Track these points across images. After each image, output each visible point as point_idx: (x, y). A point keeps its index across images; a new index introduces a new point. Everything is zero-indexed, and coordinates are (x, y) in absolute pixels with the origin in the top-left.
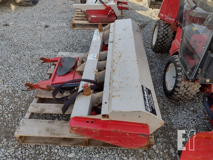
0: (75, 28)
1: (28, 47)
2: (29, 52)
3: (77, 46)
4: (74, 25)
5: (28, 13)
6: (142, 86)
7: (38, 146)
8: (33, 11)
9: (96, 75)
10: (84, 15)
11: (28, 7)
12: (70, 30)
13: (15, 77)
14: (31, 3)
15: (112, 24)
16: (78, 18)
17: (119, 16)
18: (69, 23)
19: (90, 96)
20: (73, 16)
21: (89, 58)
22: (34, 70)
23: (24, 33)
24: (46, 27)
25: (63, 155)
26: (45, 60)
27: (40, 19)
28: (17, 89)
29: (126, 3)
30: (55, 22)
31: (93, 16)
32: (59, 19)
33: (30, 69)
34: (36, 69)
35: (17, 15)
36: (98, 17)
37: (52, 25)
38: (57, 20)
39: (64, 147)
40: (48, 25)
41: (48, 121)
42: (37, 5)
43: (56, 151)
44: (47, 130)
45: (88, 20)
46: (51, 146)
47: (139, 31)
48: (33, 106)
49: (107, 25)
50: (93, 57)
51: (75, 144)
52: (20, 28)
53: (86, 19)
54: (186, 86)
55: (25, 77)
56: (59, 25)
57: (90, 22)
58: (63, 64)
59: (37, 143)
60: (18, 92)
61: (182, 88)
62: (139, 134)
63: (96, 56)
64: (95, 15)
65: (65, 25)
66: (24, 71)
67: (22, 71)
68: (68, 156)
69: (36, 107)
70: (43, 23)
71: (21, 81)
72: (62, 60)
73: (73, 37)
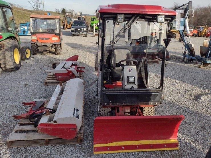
0: (47, 85)
1: (12, 98)
2: (13, 101)
3: (47, 96)
4: (46, 83)
5: (12, 76)
6: (75, 108)
7: (19, 147)
8: (15, 74)
9: (54, 107)
10: (54, 76)
11: (12, 72)
12: (43, 86)
13: (4, 116)
14: (15, 70)
15: (68, 81)
16: (49, 78)
17: (77, 76)
18: (43, 81)
19: (49, 116)
20: (46, 77)
21: (51, 100)
22: (17, 111)
23: (9, 90)
24: (26, 85)
25: (33, 150)
26: (25, 104)
27: (21, 80)
28: (5, 122)
29: (84, 68)
30: (33, 81)
31: (59, 77)
32: (36, 79)
33: (14, 111)
34: (18, 111)
35: (3, 78)
36: (63, 77)
37: (30, 84)
38: (34, 80)
39: (34, 146)
40: (27, 84)
41: (25, 133)
42: (19, 70)
43: (29, 149)
44: (25, 137)
45: (56, 79)
46: (26, 147)
47: (83, 84)
48: (17, 127)
49: (65, 82)
50: (53, 99)
51: (41, 144)
52: (6, 87)
53: (55, 79)
54: (104, 110)
55: (10, 116)
56: (36, 83)
57: (58, 80)
58: (36, 104)
59: (19, 146)
60: (6, 124)
61: (102, 111)
62: (71, 129)
63: (55, 98)
64: (61, 76)
65: (40, 83)
66: (9, 113)
67: (8, 113)
68: (36, 150)
69: (19, 128)
70: (24, 83)
71: (7, 118)
72: (35, 102)
73: (45, 90)
